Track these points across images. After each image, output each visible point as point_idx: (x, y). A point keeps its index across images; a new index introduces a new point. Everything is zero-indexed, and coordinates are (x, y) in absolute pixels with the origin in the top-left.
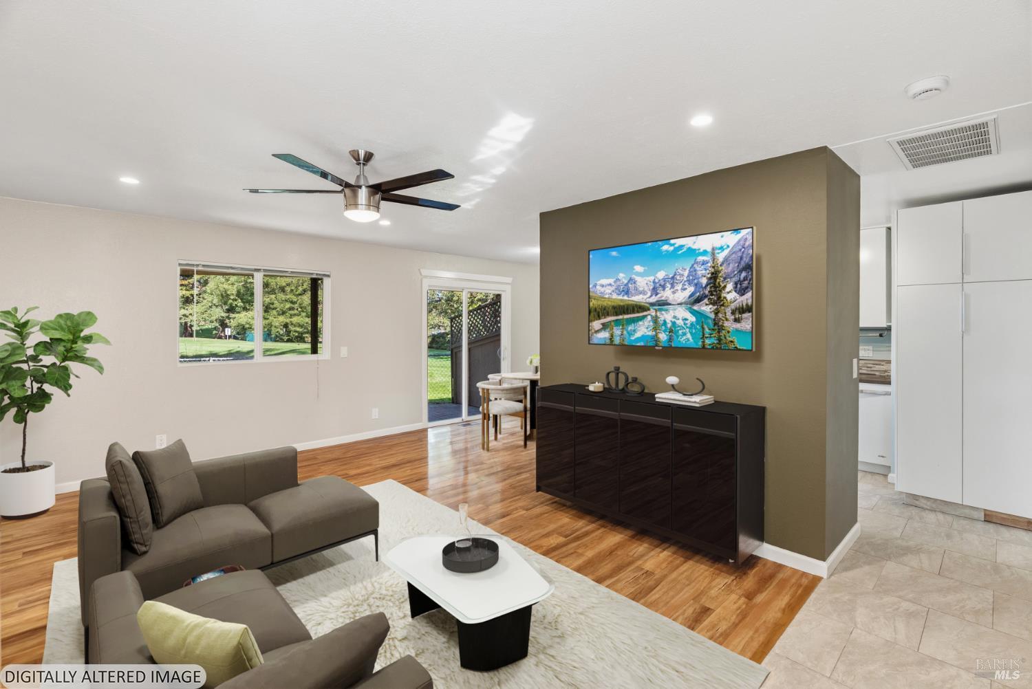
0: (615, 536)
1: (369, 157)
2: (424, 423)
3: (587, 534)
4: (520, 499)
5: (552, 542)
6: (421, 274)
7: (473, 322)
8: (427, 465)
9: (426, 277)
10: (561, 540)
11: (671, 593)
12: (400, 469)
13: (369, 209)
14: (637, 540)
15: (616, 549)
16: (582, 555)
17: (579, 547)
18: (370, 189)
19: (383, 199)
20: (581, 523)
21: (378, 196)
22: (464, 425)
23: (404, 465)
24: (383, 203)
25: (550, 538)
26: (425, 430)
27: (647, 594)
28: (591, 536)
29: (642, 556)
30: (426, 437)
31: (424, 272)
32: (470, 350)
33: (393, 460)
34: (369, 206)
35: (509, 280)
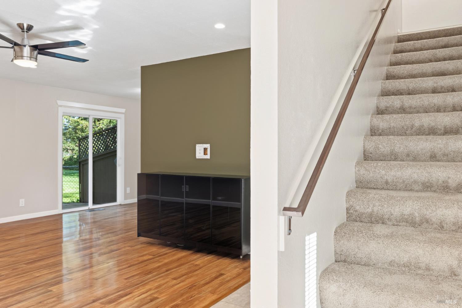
0: (182, 253)
1: (30, 28)
2: (59, 210)
3: (166, 254)
4: (127, 243)
5: (145, 258)
6: (57, 104)
7: (97, 146)
8: (62, 232)
9: (61, 106)
10: (151, 257)
11: (206, 271)
12: (44, 234)
13: (31, 60)
14: (194, 254)
15: (181, 258)
16: (162, 262)
17: (160, 259)
18: (32, 48)
19: (39, 53)
20: (164, 250)
21: (36, 52)
22: (90, 211)
23: (46, 233)
24: (39, 56)
25: (144, 257)
26: (61, 215)
27: (194, 272)
28: (169, 254)
29: (195, 259)
30: (62, 218)
31: (60, 103)
32: (94, 162)
33: (39, 230)
34: (31, 58)
35: (123, 110)
